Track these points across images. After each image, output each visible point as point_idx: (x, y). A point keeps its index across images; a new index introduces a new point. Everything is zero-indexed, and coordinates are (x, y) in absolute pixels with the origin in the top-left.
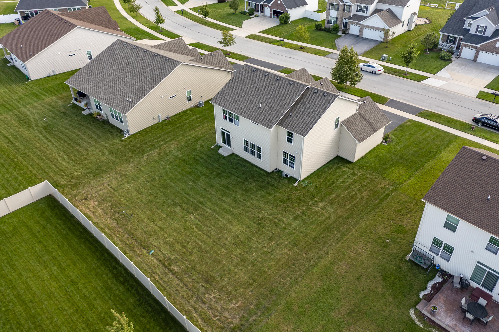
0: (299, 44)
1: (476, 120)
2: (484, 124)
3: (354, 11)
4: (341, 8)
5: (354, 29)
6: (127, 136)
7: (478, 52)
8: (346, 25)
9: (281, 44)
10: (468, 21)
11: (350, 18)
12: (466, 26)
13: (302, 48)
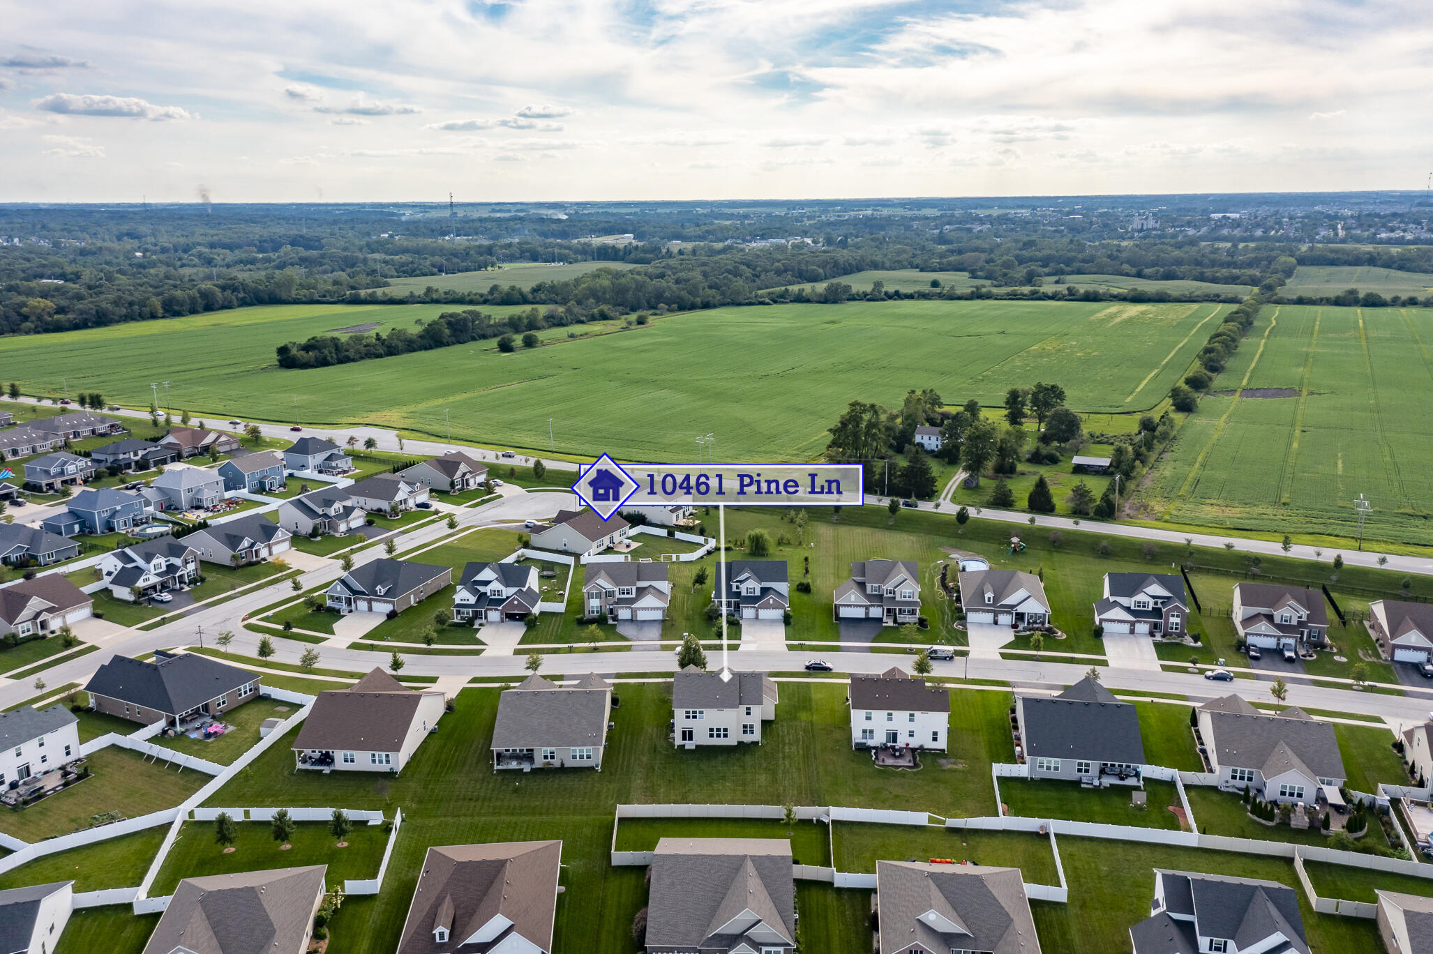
0: (592, 645)
1: (808, 668)
2: (815, 668)
3: (617, 596)
4: (603, 596)
5: (624, 614)
6: (599, 769)
7: (757, 611)
8: (611, 611)
9: (571, 650)
10: (734, 585)
11: (617, 603)
12: (734, 589)
13: (596, 649)
